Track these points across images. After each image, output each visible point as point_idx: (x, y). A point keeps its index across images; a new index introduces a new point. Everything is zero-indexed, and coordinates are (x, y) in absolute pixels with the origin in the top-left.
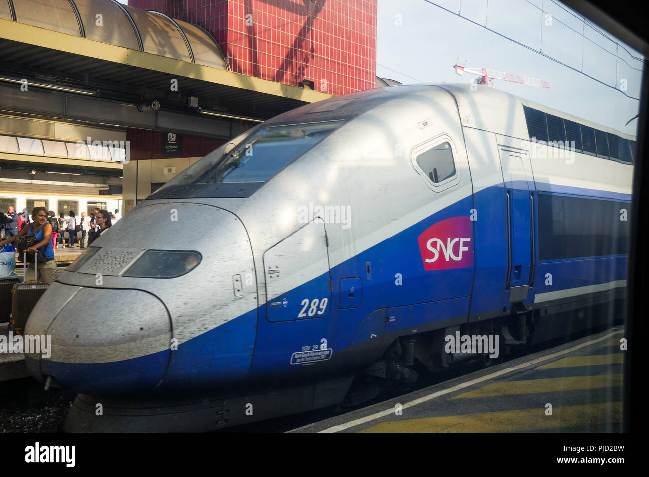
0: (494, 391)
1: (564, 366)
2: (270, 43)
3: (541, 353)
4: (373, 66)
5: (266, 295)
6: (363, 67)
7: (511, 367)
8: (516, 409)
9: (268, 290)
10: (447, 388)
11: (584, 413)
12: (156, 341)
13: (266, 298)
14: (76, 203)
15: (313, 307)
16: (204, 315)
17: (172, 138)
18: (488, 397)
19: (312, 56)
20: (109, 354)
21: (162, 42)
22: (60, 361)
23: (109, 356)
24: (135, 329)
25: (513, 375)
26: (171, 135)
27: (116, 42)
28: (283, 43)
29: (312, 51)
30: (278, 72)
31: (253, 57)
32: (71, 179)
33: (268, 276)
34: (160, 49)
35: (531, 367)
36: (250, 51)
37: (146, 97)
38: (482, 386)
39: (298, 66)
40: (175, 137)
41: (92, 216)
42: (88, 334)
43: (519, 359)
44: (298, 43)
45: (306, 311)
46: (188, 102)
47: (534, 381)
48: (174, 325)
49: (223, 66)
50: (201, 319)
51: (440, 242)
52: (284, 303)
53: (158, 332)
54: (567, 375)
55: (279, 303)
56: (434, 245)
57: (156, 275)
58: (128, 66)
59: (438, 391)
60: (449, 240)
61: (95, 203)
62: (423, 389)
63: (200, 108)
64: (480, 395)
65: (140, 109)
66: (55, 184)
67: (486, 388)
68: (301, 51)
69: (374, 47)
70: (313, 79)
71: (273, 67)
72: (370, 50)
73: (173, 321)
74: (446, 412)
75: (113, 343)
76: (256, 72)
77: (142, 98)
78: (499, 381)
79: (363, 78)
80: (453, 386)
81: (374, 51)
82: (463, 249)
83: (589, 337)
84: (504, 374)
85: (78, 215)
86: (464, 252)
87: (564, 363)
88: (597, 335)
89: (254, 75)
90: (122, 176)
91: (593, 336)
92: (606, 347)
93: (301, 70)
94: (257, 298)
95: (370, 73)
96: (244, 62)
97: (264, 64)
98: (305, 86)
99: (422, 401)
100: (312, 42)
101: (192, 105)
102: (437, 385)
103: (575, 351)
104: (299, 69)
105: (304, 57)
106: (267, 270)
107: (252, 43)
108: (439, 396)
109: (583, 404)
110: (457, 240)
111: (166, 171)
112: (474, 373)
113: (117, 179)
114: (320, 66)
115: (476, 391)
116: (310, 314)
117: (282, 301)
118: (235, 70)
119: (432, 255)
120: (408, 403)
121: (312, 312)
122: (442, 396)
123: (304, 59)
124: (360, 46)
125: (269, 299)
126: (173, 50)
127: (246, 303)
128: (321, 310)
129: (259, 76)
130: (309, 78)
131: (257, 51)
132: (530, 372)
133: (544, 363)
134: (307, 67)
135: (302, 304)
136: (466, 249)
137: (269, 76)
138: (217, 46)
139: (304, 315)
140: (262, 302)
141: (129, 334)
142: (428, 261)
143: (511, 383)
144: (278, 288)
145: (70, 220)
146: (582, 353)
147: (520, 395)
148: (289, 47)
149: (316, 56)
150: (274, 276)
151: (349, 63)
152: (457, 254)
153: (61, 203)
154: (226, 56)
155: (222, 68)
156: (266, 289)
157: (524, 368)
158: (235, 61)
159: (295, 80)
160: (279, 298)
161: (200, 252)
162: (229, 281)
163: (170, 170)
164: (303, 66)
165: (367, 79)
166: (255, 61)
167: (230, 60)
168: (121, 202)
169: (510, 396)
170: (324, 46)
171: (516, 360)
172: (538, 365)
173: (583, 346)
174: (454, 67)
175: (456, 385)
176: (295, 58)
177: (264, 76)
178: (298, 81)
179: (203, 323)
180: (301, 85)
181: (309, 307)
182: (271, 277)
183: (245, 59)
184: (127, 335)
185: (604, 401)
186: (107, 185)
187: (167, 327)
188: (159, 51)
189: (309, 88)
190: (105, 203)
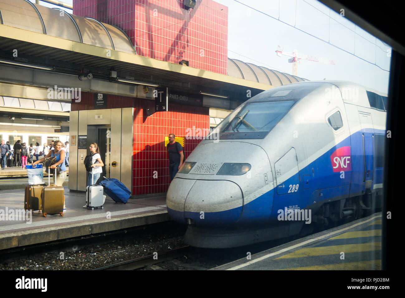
0: (302, 254)
1: (346, 238)
2: (161, 37)
3: (331, 230)
4: (226, 51)
5: (277, 183)
6: (219, 52)
7: (312, 239)
8: (316, 265)
9: (277, 181)
10: (273, 252)
11: (358, 268)
12: (237, 202)
13: (277, 184)
14: (40, 137)
15: (294, 188)
16: (255, 191)
17: (100, 97)
18: (299, 258)
19: (188, 46)
20: (218, 208)
21: (94, 37)
22: (195, 212)
23: (218, 209)
24: (229, 197)
25: (315, 243)
26: (100, 95)
27: (65, 37)
28: (169, 37)
29: (188, 42)
30: (166, 55)
31: (151, 46)
32: (37, 123)
33: (277, 174)
34: (93, 41)
35: (325, 239)
36: (149, 42)
37: (84, 72)
38: (295, 251)
39: (179, 51)
40: (102, 96)
41: (51, 146)
42: (208, 200)
43: (318, 233)
44: (179, 37)
45: (291, 190)
46: (110, 74)
47: (328, 247)
48: (244, 195)
49: (132, 52)
50: (254, 193)
51: (338, 159)
52: (284, 186)
53: (238, 199)
54: (347, 243)
55: (281, 186)
56: (336, 160)
57: (233, 174)
58: (73, 52)
59: (267, 254)
60: (342, 157)
61: (52, 138)
62: (258, 253)
63: (118, 78)
64: (294, 257)
65: (80, 79)
66: (27, 126)
67: (297, 252)
68: (181, 42)
69: (226, 39)
70: (189, 59)
71: (164, 52)
72: (224, 41)
73: (244, 193)
74: (273, 267)
75: (220, 203)
76: (152, 55)
77: (81, 72)
78: (305, 247)
79: (219, 59)
80: (277, 251)
81: (226, 42)
82: (347, 162)
83: (360, 220)
84: (308, 243)
85: (41, 145)
86: (348, 163)
87: (346, 236)
88: (365, 218)
89: (152, 57)
90: (69, 120)
91: (363, 219)
92: (371, 226)
93: (181, 54)
94: (273, 184)
95: (224, 56)
96: (145, 49)
97: (158, 50)
98: (183, 64)
99: (258, 261)
100: (187, 37)
101: (113, 76)
102: (266, 250)
103: (352, 228)
104: (180, 53)
105: (182, 46)
106: (276, 171)
107: (150, 37)
108: (268, 258)
109: (358, 262)
110: (345, 158)
111: (96, 117)
112: (290, 242)
113: (66, 122)
114: (192, 51)
115: (291, 254)
116: (292, 192)
117: (283, 185)
118: (140, 54)
119: (335, 165)
120: (248, 262)
121: (293, 190)
122: (270, 257)
123: (183, 47)
124: (218, 39)
125: (278, 185)
126: (101, 42)
127: (270, 186)
128: (296, 189)
129: (154, 58)
130: (186, 59)
131: (153, 42)
132: (325, 241)
133: (333, 236)
134: (184, 52)
135: (290, 187)
136: (349, 162)
137: (160, 58)
138: (128, 39)
139: (290, 192)
140: (275, 186)
141: (226, 199)
142: (334, 168)
143: (313, 249)
144: (281, 180)
145: (36, 148)
146: (356, 229)
147: (319, 256)
148: (173, 40)
149: (190, 46)
150: (279, 174)
151: (211, 49)
152: (345, 165)
153: (30, 138)
154: (134, 45)
155: (131, 53)
156: (276, 180)
157: (320, 239)
158: (140, 49)
159: (177, 61)
160: (281, 184)
161: (250, 164)
162: (263, 176)
163: (99, 117)
164: (182, 51)
165: (222, 59)
166: (152, 48)
167: (137, 48)
168: (68, 137)
169: (312, 257)
170: (195, 39)
171: (316, 234)
172: (329, 237)
173: (357, 225)
174: (276, 52)
175: (279, 250)
176: (177, 46)
177: (157, 57)
178: (179, 61)
179: (255, 194)
180: (181, 63)
181: (292, 188)
182: (278, 175)
183: (146, 47)
184: (225, 200)
185: (370, 260)
186: (60, 127)
187: (241, 196)
188: (92, 42)
189: (185, 65)
190: (58, 138)
